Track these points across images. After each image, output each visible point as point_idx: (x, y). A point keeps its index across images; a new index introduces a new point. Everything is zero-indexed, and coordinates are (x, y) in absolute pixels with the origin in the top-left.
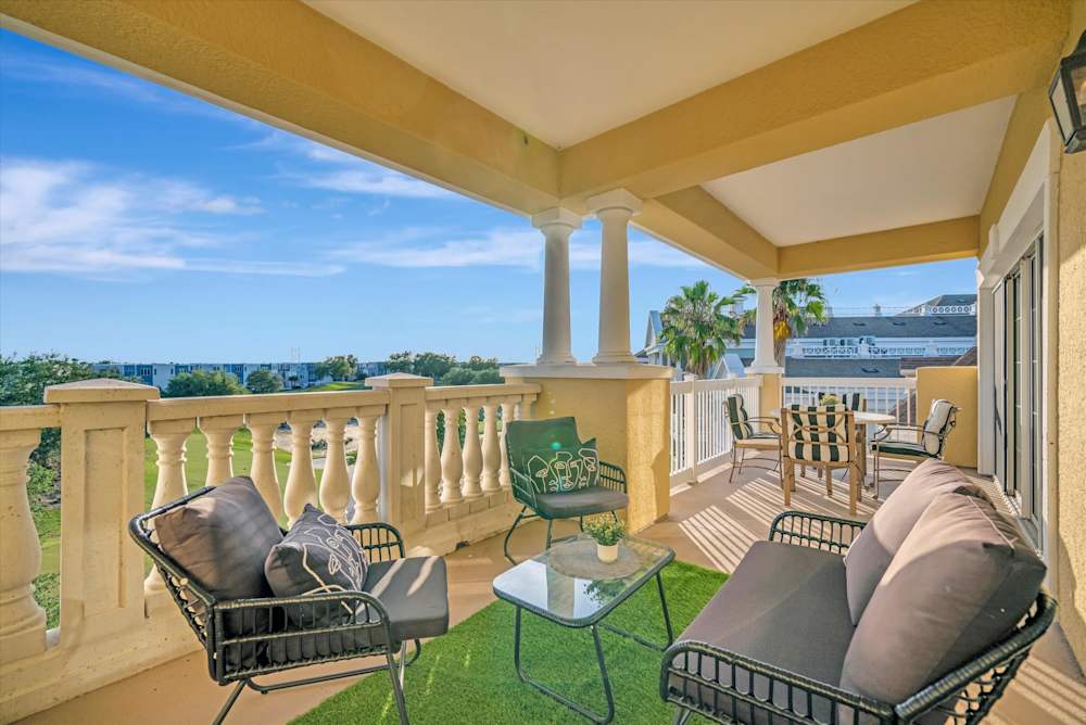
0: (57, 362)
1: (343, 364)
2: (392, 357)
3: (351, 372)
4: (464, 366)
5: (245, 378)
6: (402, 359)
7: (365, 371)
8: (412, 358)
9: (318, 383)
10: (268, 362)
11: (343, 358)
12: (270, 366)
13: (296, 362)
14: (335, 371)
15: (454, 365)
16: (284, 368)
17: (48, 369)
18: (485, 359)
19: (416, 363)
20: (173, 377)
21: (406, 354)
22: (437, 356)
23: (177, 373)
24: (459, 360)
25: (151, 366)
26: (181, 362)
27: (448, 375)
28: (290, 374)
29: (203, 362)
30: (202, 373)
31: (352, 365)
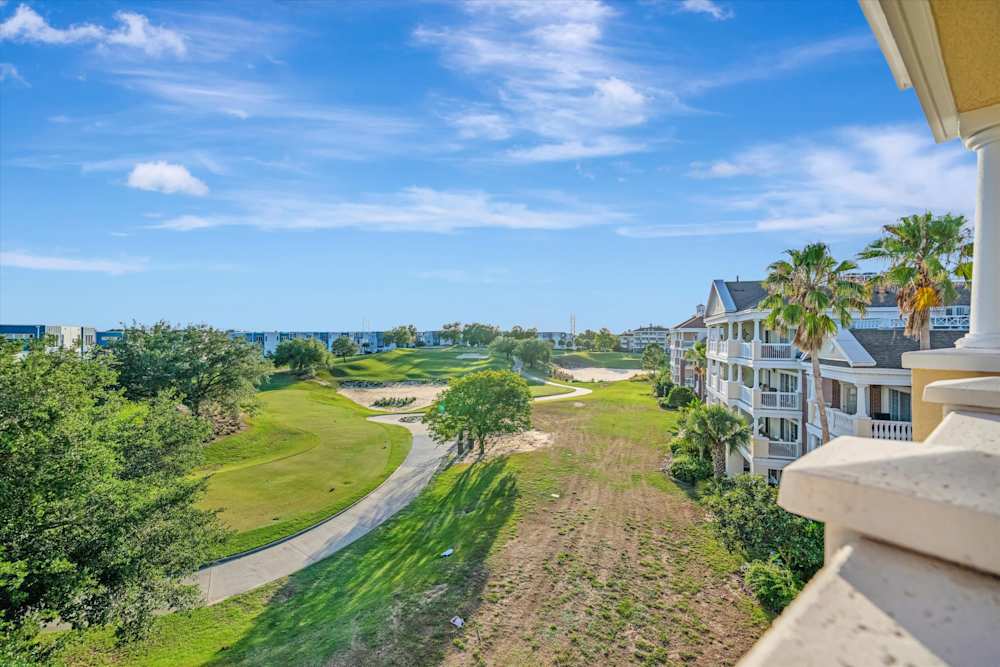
0: (205, 331)
1: (405, 333)
2: (445, 327)
3: (411, 339)
4: (507, 335)
5: (330, 344)
6: (453, 328)
7: (423, 339)
8: (461, 328)
9: (385, 348)
10: (345, 331)
11: (405, 328)
12: (347, 334)
13: (367, 331)
14: (399, 339)
15: (498, 334)
16: (359, 336)
17: (200, 337)
18: (525, 329)
19: (465, 332)
20: (278, 343)
21: (457, 325)
22: (483, 326)
23: (281, 340)
24: (502, 329)
25: (263, 334)
26: (285, 331)
27: (494, 343)
28: (363, 341)
29: (300, 331)
30: (300, 339)
31: (412, 334)
